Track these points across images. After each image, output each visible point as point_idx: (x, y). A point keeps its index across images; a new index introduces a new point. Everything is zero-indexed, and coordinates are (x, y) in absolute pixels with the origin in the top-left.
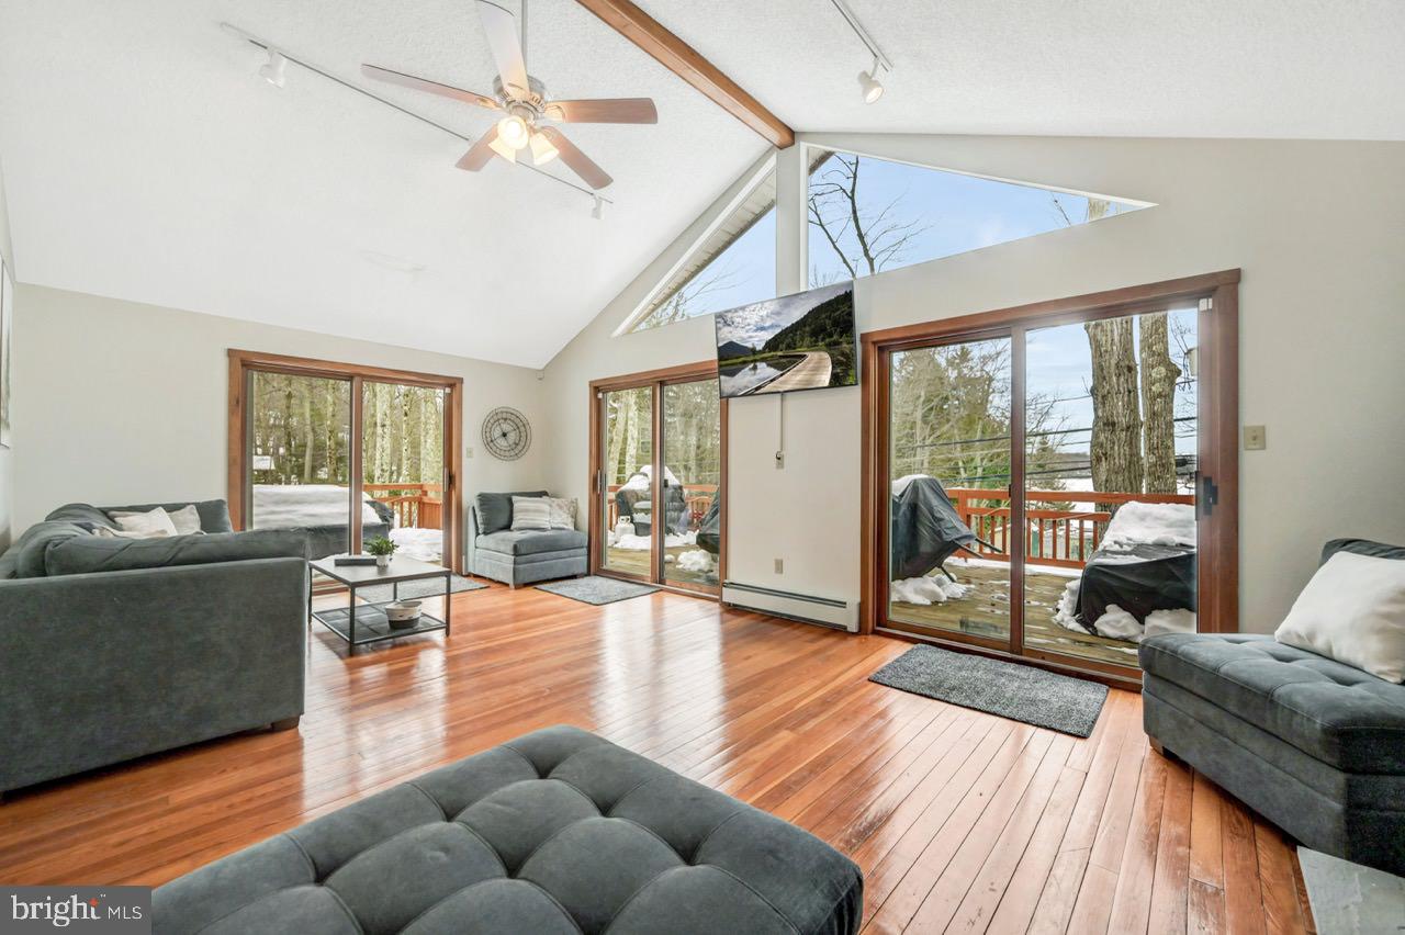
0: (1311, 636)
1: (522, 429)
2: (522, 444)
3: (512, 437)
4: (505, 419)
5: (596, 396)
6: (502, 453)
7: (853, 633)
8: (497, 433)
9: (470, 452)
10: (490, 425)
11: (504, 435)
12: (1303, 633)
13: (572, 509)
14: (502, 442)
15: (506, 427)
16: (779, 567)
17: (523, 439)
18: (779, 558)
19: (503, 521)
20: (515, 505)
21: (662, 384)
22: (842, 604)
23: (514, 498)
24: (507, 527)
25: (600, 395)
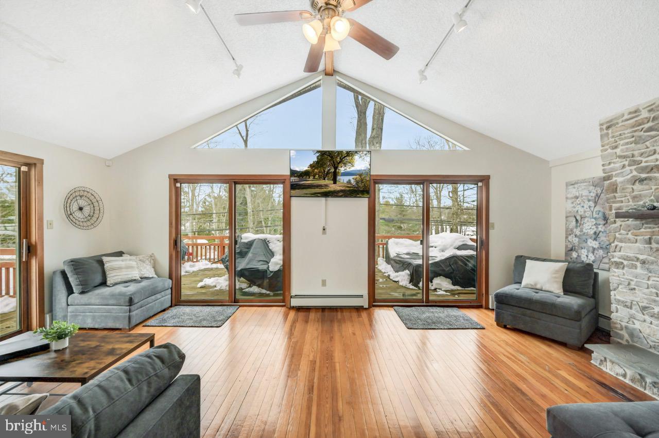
0: (536, 285)
1: (96, 204)
2: (96, 216)
3: (87, 210)
4: (81, 196)
5: (175, 185)
6: (81, 224)
7: (365, 308)
8: (75, 207)
9: (50, 224)
10: (69, 201)
11: (81, 209)
12: (533, 283)
13: (152, 261)
14: (78, 214)
15: (82, 203)
16: (324, 283)
17: (97, 212)
18: (324, 279)
19: (98, 279)
20: (107, 266)
21: (236, 183)
22: (362, 296)
23: (105, 259)
24: (104, 283)
25: (178, 185)
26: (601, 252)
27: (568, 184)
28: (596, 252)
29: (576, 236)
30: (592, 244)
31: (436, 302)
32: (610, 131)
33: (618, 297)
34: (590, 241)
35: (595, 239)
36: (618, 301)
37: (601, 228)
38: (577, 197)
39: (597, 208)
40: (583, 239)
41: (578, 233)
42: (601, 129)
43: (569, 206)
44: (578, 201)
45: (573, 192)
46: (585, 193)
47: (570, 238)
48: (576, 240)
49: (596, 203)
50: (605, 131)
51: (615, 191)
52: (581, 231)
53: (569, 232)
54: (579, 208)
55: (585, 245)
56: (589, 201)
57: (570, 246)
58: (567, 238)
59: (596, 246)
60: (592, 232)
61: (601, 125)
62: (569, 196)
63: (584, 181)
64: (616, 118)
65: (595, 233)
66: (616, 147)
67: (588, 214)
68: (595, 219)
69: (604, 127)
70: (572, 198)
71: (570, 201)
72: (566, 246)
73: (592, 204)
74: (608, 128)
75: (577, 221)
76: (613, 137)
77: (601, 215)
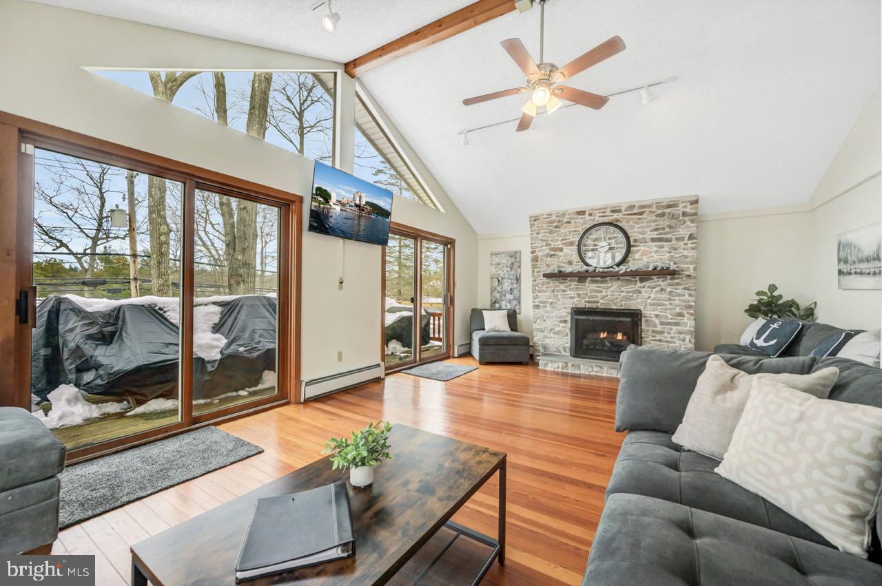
18: (340, 351)
26: (515, 302)
27: (492, 254)
28: (512, 302)
29: (498, 292)
30: (509, 297)
31: (428, 358)
32: (536, 223)
33: (537, 327)
34: (508, 295)
35: (511, 294)
36: (537, 330)
37: (515, 286)
38: (499, 264)
39: (512, 272)
40: (502, 294)
41: (500, 290)
42: (531, 221)
43: (493, 270)
44: (499, 267)
45: (496, 260)
46: (504, 261)
47: (494, 294)
48: (498, 295)
49: (511, 268)
50: (533, 222)
51: (537, 261)
52: (502, 288)
53: (493, 290)
54: (500, 272)
55: (504, 298)
56: (507, 267)
57: (494, 300)
58: (491, 293)
59: (511, 298)
60: (509, 289)
61: (532, 217)
62: (494, 263)
63: (503, 253)
64: (540, 216)
65: (511, 289)
66: (539, 234)
67: (506, 276)
68: (511, 279)
69: (533, 219)
70: (496, 264)
71: (493, 267)
72: (491, 300)
73: (509, 269)
74: (535, 220)
75: (499, 281)
76: (538, 227)
77: (515, 277)
